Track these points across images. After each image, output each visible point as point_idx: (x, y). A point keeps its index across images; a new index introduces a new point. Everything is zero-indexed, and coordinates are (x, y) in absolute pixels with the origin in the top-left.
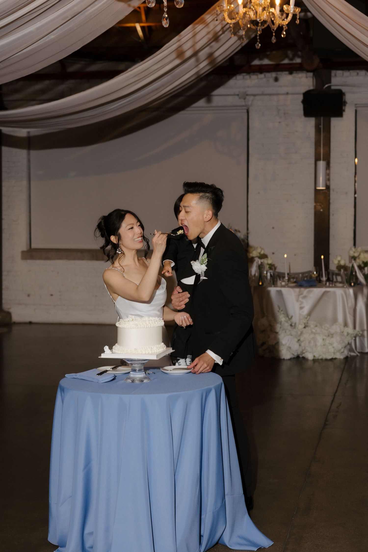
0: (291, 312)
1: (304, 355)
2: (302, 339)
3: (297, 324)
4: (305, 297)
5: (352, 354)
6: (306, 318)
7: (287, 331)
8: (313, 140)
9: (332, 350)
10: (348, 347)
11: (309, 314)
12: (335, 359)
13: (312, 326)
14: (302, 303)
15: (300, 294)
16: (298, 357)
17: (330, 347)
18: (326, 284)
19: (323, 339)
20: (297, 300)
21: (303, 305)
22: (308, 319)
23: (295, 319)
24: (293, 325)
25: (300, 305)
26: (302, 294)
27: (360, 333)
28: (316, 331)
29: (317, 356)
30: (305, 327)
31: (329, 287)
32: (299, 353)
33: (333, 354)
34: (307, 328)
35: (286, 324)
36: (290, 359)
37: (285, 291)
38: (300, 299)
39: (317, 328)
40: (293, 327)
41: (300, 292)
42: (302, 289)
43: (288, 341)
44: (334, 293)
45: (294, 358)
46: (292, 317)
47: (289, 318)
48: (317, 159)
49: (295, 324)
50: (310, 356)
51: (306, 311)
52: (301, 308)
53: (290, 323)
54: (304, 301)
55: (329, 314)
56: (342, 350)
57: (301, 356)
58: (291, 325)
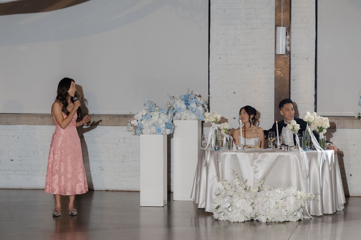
0: (246, 176)
1: (257, 218)
2: (256, 202)
3: (252, 188)
4: (259, 161)
5: (306, 217)
6: (261, 182)
7: (241, 195)
8: (273, 6)
9: (285, 213)
10: (302, 210)
11: (264, 178)
12: (288, 222)
13: (266, 190)
14: (256, 167)
15: (255, 158)
16: (252, 220)
17: (283, 210)
18: (281, 149)
19: (276, 203)
20: (252, 165)
21: (257, 170)
22: (262, 183)
23: (250, 183)
24: (247, 188)
25: (255, 169)
26: (256, 159)
27: (313, 197)
28: (269, 194)
29: (270, 219)
30: (259, 191)
31: (284, 151)
32: (253, 216)
33: (286, 217)
34: (261, 192)
35: (241, 188)
36: (244, 222)
37: (240, 155)
38: (255, 163)
39: (270, 191)
40: (248, 191)
41: (254, 156)
42: (257, 154)
43: (242, 205)
44: (288, 157)
45: (248, 221)
46: (247, 181)
47: (244, 182)
48: (277, 25)
49: (250, 187)
50: (263, 219)
51: (260, 175)
52: (256, 172)
53: (244, 187)
54: (258, 165)
55: (284, 178)
56: (295, 213)
57: (255, 219)
58: (245, 189)
